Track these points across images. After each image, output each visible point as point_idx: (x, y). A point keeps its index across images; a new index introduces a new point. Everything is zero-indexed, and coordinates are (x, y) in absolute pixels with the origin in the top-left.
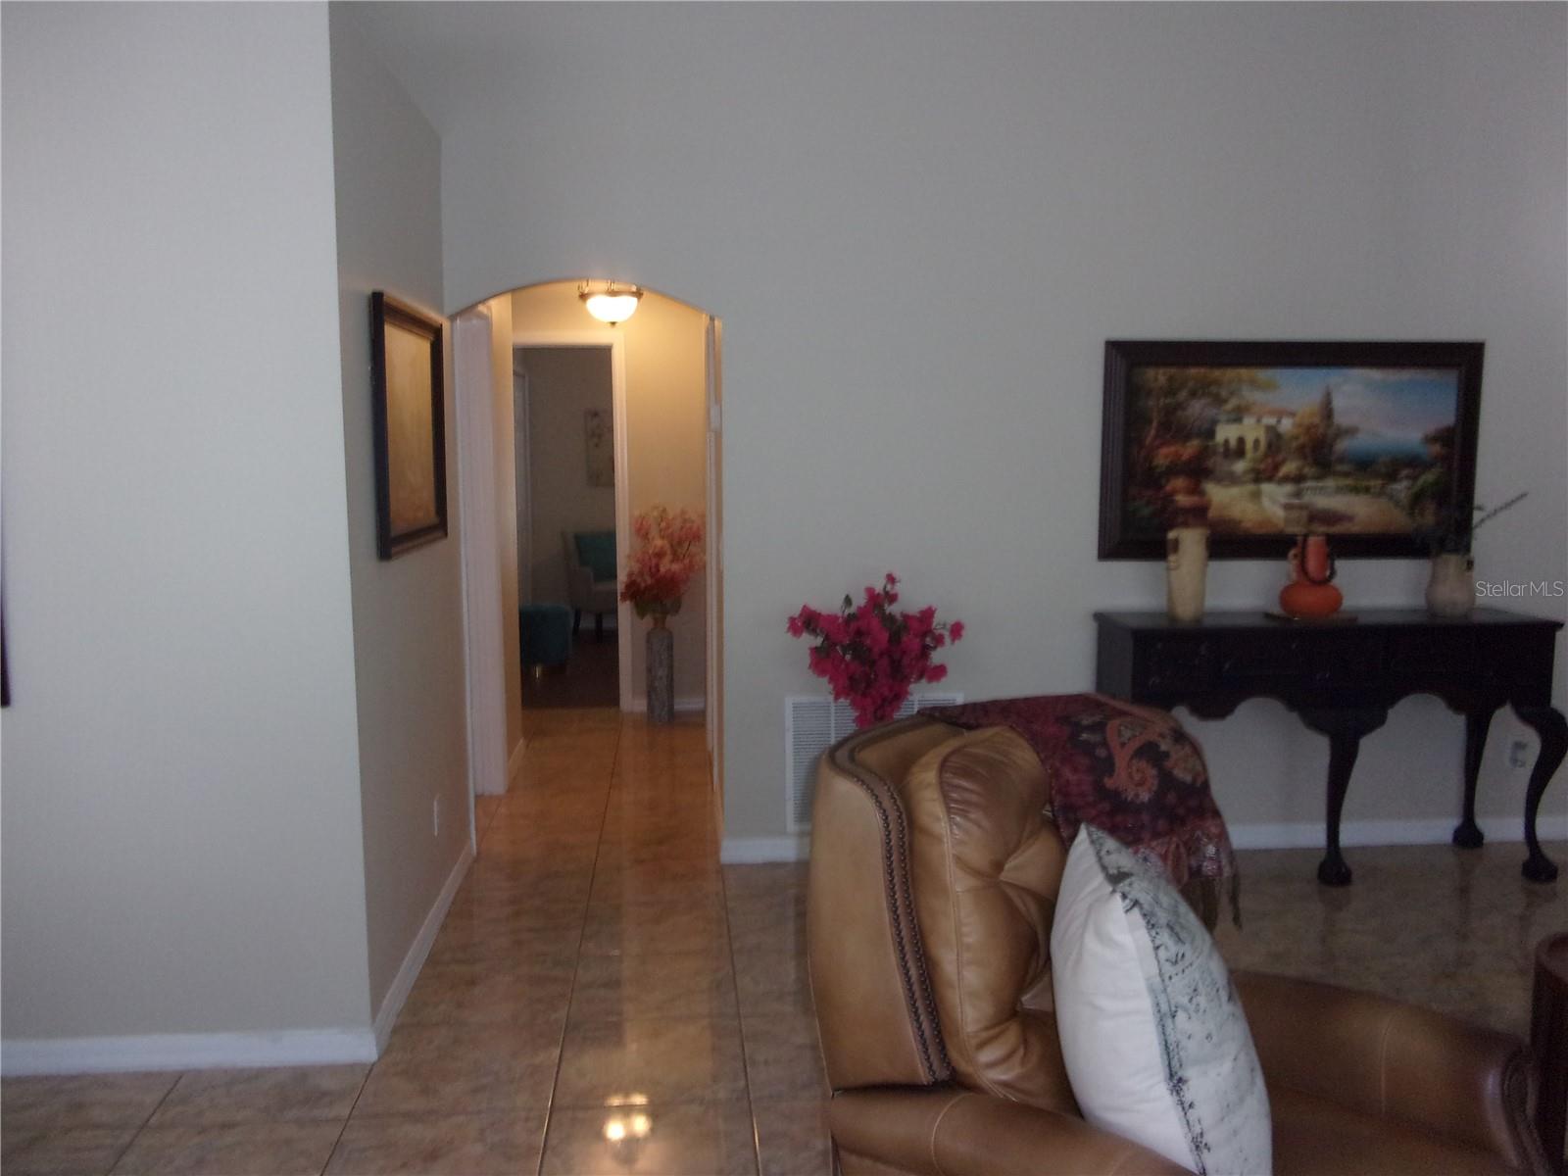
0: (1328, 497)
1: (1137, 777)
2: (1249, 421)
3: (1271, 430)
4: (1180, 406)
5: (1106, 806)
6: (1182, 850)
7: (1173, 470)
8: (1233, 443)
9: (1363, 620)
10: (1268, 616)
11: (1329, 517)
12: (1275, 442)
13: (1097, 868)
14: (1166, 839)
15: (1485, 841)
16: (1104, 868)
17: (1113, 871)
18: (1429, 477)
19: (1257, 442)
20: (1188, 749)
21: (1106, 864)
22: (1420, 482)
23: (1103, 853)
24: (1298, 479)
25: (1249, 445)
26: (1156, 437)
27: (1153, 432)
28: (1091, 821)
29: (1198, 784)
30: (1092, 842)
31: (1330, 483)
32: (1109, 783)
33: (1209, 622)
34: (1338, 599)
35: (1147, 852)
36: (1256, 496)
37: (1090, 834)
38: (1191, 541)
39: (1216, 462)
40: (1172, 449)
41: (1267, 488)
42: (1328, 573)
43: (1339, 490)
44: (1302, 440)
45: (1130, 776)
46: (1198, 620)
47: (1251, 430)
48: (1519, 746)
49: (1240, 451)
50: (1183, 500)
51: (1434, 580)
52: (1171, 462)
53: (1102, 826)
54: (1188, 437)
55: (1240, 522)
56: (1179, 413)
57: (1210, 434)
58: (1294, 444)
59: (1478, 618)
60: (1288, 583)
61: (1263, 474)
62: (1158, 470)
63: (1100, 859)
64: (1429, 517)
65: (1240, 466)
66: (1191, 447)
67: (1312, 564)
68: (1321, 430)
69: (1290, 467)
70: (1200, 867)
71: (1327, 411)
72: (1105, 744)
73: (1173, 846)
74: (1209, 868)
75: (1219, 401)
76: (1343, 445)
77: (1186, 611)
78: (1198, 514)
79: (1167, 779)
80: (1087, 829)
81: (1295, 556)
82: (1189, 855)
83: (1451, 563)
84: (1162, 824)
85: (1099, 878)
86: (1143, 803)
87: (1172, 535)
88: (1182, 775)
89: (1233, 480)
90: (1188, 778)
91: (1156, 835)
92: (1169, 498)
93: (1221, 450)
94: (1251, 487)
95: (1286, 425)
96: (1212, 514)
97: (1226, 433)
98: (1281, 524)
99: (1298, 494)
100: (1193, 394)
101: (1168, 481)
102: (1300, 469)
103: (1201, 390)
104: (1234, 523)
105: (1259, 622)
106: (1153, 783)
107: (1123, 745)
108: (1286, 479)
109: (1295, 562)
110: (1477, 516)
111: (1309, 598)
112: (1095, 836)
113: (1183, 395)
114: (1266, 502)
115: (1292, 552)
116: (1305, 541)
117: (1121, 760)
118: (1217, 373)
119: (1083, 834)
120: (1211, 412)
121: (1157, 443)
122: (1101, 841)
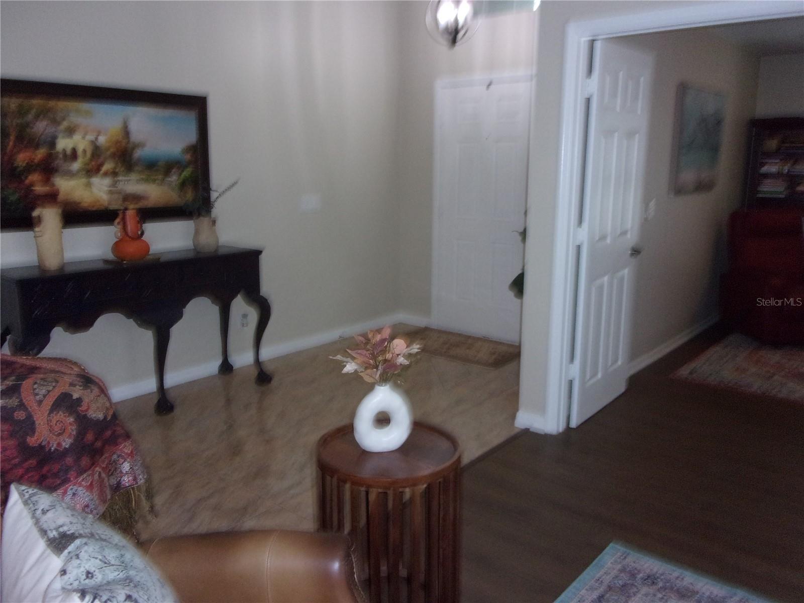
0: (133, 185)
1: (57, 429)
2: (77, 137)
3: (94, 143)
4: (27, 125)
5: (33, 462)
6: (103, 475)
7: (30, 168)
8: (69, 152)
9: (163, 259)
10: (106, 261)
11: (136, 198)
12: (97, 151)
13: (35, 533)
14: (90, 472)
15: (234, 368)
16: (43, 532)
17: (53, 534)
18: (187, 173)
19: (85, 151)
20: (96, 391)
21: (45, 526)
22: (183, 176)
23: (39, 512)
24: (114, 174)
25: (80, 152)
26: (14, 146)
27: (11, 143)
28: (20, 480)
29: (109, 418)
30: (26, 503)
31: (134, 176)
32: (32, 441)
33: (69, 269)
34: (147, 247)
35: (75, 488)
36: (89, 185)
37: (21, 495)
38: (50, 216)
39: (59, 162)
40: (28, 154)
41: (96, 180)
42: (139, 233)
43: (138, 181)
44: (112, 150)
45: (51, 430)
46: (62, 268)
47: (79, 142)
48: (245, 316)
49: (74, 155)
50: (39, 189)
51: (197, 233)
52: (27, 163)
53: (31, 483)
54: (37, 146)
55: (80, 203)
56: (28, 130)
57: (52, 144)
58: (109, 153)
59: (222, 251)
60: (117, 240)
61: (92, 170)
62: (19, 170)
63: (37, 522)
64: (189, 195)
65: (76, 166)
66: (41, 153)
67: (130, 227)
68: (124, 144)
69: (108, 166)
70: (119, 483)
71: (126, 132)
72: (22, 406)
73: (96, 477)
74: (126, 480)
75: (55, 122)
76: (138, 154)
77: (52, 263)
78: (52, 198)
79: (83, 422)
80: (17, 489)
81: (119, 223)
82: (109, 476)
83: (205, 221)
84: (86, 461)
85: (41, 545)
86: (65, 448)
87: (35, 213)
88: (96, 414)
89: (71, 174)
90: (101, 416)
91: (81, 472)
92: (29, 189)
93: (61, 156)
94: (84, 180)
95: (102, 140)
96: (61, 197)
97: (63, 144)
98: (106, 203)
99: (114, 184)
100: (37, 117)
101: (26, 177)
102: (115, 168)
103: (43, 113)
104: (76, 204)
105: (101, 266)
106: (73, 429)
107: (40, 402)
108: (106, 174)
109: (119, 227)
110: (214, 195)
111: (131, 248)
112: (27, 496)
113: (30, 117)
114: (95, 190)
115: (117, 220)
116: (124, 213)
117: (41, 418)
118: (52, 103)
119: (15, 496)
120: (51, 130)
121: (15, 150)
122: (34, 499)
